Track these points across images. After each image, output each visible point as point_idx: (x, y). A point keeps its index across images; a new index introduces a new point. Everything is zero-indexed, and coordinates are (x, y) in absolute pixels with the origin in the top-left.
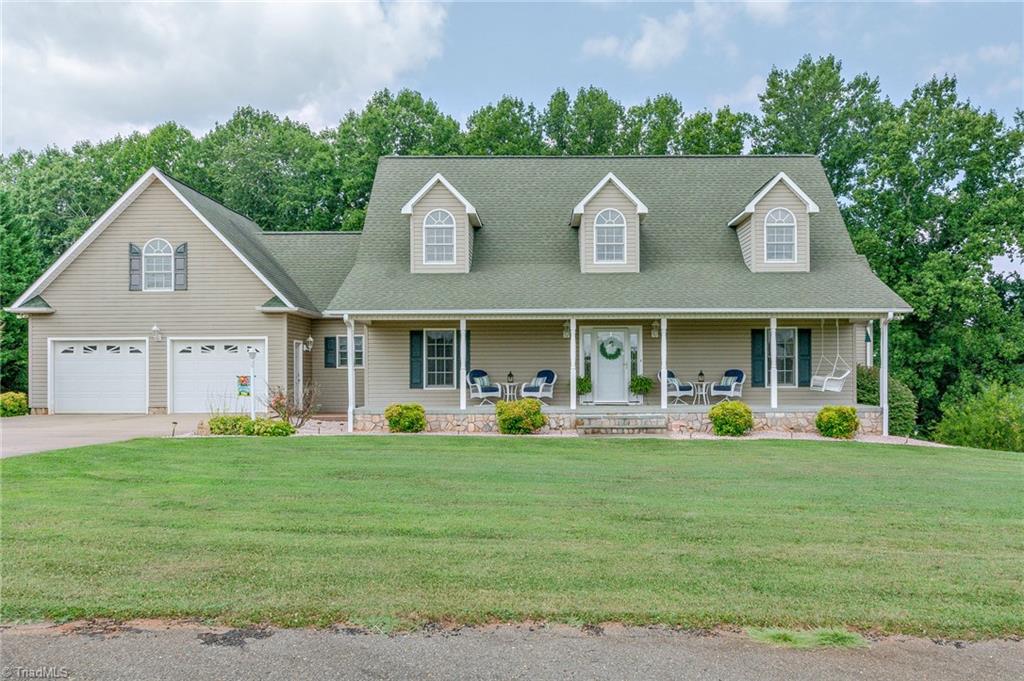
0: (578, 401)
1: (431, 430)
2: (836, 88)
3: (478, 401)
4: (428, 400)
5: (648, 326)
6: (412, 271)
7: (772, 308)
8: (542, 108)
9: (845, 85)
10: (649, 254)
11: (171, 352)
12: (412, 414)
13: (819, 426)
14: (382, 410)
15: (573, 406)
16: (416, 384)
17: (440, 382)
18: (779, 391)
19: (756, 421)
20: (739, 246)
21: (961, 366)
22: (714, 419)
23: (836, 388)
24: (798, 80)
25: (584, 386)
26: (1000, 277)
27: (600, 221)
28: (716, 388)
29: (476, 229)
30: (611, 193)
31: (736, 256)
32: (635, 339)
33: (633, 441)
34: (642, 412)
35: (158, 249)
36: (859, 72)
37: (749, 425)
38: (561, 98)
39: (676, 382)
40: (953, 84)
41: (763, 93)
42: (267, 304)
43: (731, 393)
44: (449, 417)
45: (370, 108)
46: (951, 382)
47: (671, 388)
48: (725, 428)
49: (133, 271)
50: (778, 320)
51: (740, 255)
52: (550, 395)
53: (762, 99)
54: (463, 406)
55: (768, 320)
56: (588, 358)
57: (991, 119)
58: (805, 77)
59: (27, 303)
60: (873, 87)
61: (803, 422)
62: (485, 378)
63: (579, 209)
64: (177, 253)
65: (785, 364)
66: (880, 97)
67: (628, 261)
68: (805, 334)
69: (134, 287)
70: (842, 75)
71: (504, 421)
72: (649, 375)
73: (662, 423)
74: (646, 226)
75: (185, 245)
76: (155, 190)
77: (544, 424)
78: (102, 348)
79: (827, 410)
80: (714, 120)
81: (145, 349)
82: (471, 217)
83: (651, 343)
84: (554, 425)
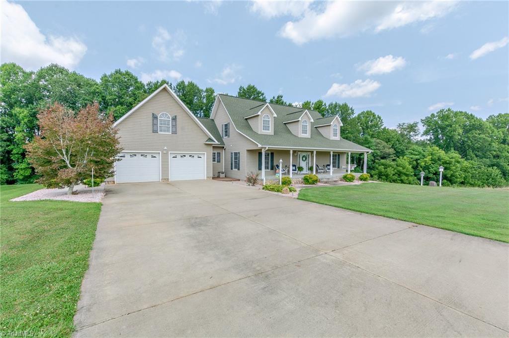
6: (260, 133)
11: (170, 157)
16: (260, 169)
20: (320, 133)
25: (301, 169)
27: (303, 123)
30: (305, 115)
35: (165, 116)
42: (207, 141)
49: (154, 125)
51: (322, 135)
52: (296, 172)
64: (173, 119)
67: (308, 134)
69: (155, 131)
75: (176, 116)
76: (164, 93)
81: (160, 156)
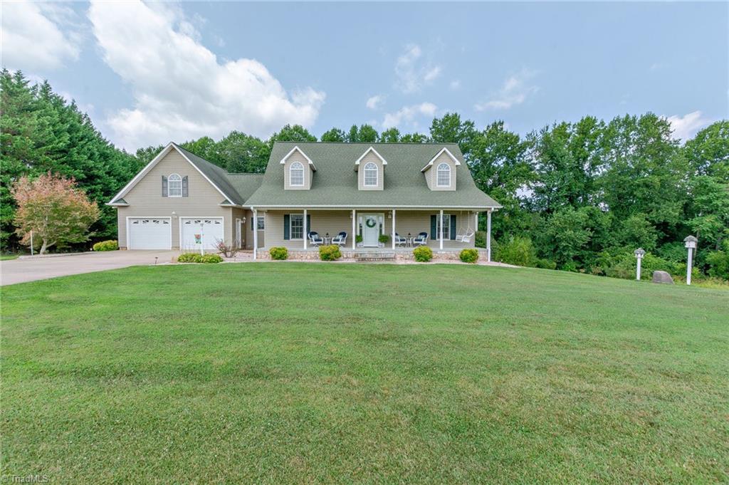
0: (356, 245)
1: (291, 259)
2: (458, 125)
3: (314, 245)
4: (290, 246)
5: (387, 213)
6: (285, 189)
7: (441, 206)
8: (348, 132)
9: (462, 124)
10: (388, 183)
11: (181, 223)
12: (281, 252)
13: (461, 258)
14: (268, 250)
15: (354, 248)
16: (286, 237)
17: (297, 237)
18: (444, 241)
19: (434, 255)
20: (425, 180)
21: (504, 230)
22: (416, 254)
23: (468, 241)
24: (444, 122)
25: (359, 239)
26: (518, 197)
27: (367, 168)
28: (416, 240)
29: (314, 171)
30: (371, 155)
31: (424, 184)
32: (381, 219)
33: (380, 265)
34: (384, 251)
35: (175, 178)
36: (467, 119)
37: (431, 257)
38: (355, 128)
39: (399, 238)
40: (502, 124)
41: (431, 127)
42: (223, 203)
43: (422, 243)
44: (299, 253)
45: (282, 131)
46: (500, 236)
47: (396, 240)
48: (420, 259)
49: (164, 188)
50: (444, 211)
51: (426, 184)
52: (344, 243)
53: (431, 129)
54: (305, 247)
55: (439, 211)
56: (361, 227)
57: (517, 137)
58: (447, 120)
59: (116, 202)
60: (472, 125)
61: (454, 255)
62: (316, 235)
63: (358, 162)
64: (183, 180)
65: (446, 230)
66: (475, 129)
67: (378, 185)
68: (453, 218)
69: (164, 195)
70: (461, 120)
71: (322, 255)
72: (387, 234)
73: (393, 256)
74: (386, 171)
75: (187, 177)
76: (173, 153)
77: (340, 256)
78: (151, 222)
79: (465, 250)
80: (412, 137)
81: (170, 222)
82: (311, 166)
83: (388, 221)
84: (345, 256)
